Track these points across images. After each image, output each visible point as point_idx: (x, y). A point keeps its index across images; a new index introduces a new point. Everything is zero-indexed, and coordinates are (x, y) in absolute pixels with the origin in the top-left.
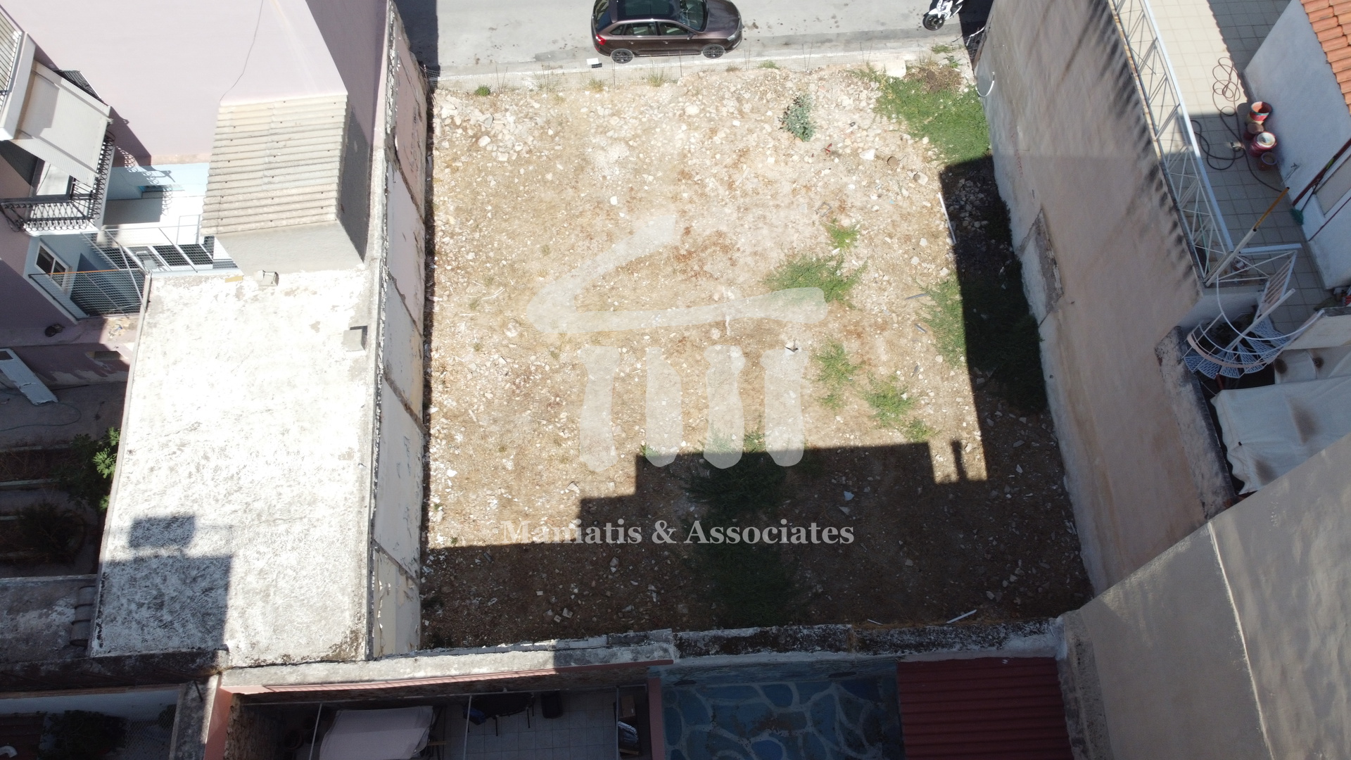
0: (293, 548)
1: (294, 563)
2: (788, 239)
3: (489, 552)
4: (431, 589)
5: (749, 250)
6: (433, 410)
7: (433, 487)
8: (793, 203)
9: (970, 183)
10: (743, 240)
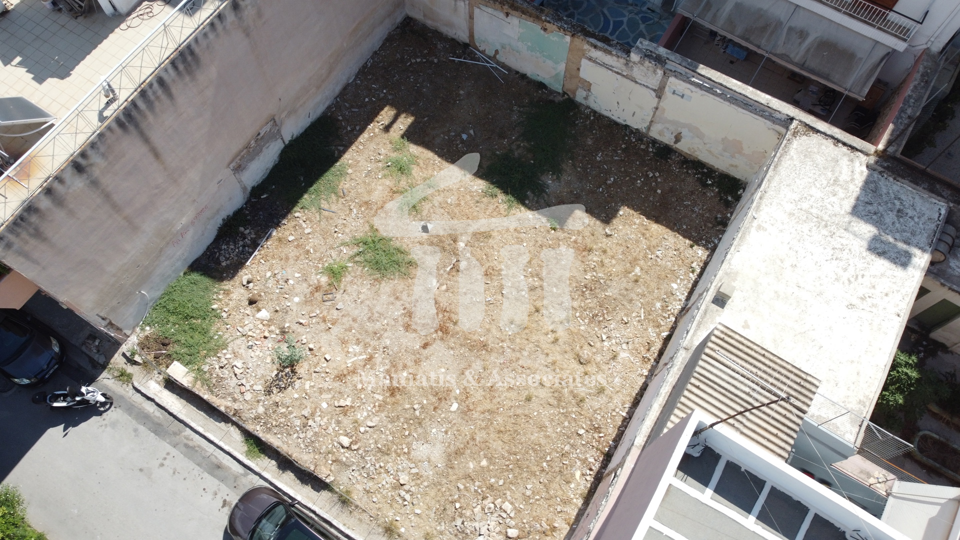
0: (811, 196)
1: (813, 188)
2: (369, 293)
3: (676, 228)
4: (719, 231)
5: (398, 303)
6: (665, 334)
7: (690, 286)
8: (343, 316)
9: (222, 258)
10: (396, 313)
